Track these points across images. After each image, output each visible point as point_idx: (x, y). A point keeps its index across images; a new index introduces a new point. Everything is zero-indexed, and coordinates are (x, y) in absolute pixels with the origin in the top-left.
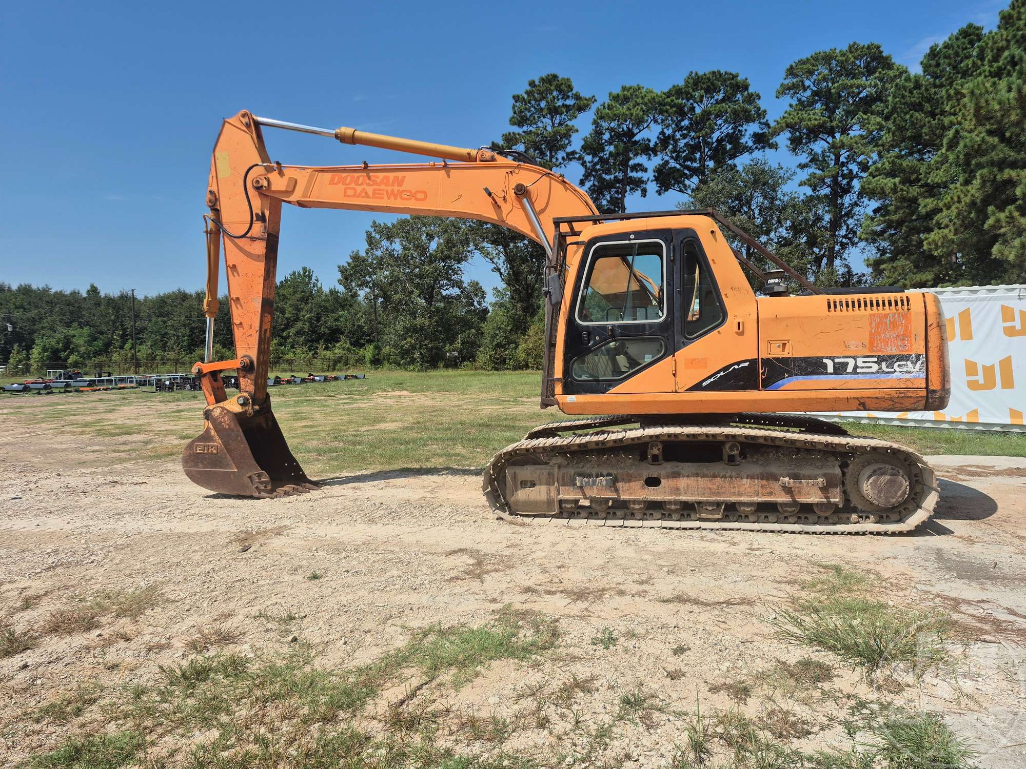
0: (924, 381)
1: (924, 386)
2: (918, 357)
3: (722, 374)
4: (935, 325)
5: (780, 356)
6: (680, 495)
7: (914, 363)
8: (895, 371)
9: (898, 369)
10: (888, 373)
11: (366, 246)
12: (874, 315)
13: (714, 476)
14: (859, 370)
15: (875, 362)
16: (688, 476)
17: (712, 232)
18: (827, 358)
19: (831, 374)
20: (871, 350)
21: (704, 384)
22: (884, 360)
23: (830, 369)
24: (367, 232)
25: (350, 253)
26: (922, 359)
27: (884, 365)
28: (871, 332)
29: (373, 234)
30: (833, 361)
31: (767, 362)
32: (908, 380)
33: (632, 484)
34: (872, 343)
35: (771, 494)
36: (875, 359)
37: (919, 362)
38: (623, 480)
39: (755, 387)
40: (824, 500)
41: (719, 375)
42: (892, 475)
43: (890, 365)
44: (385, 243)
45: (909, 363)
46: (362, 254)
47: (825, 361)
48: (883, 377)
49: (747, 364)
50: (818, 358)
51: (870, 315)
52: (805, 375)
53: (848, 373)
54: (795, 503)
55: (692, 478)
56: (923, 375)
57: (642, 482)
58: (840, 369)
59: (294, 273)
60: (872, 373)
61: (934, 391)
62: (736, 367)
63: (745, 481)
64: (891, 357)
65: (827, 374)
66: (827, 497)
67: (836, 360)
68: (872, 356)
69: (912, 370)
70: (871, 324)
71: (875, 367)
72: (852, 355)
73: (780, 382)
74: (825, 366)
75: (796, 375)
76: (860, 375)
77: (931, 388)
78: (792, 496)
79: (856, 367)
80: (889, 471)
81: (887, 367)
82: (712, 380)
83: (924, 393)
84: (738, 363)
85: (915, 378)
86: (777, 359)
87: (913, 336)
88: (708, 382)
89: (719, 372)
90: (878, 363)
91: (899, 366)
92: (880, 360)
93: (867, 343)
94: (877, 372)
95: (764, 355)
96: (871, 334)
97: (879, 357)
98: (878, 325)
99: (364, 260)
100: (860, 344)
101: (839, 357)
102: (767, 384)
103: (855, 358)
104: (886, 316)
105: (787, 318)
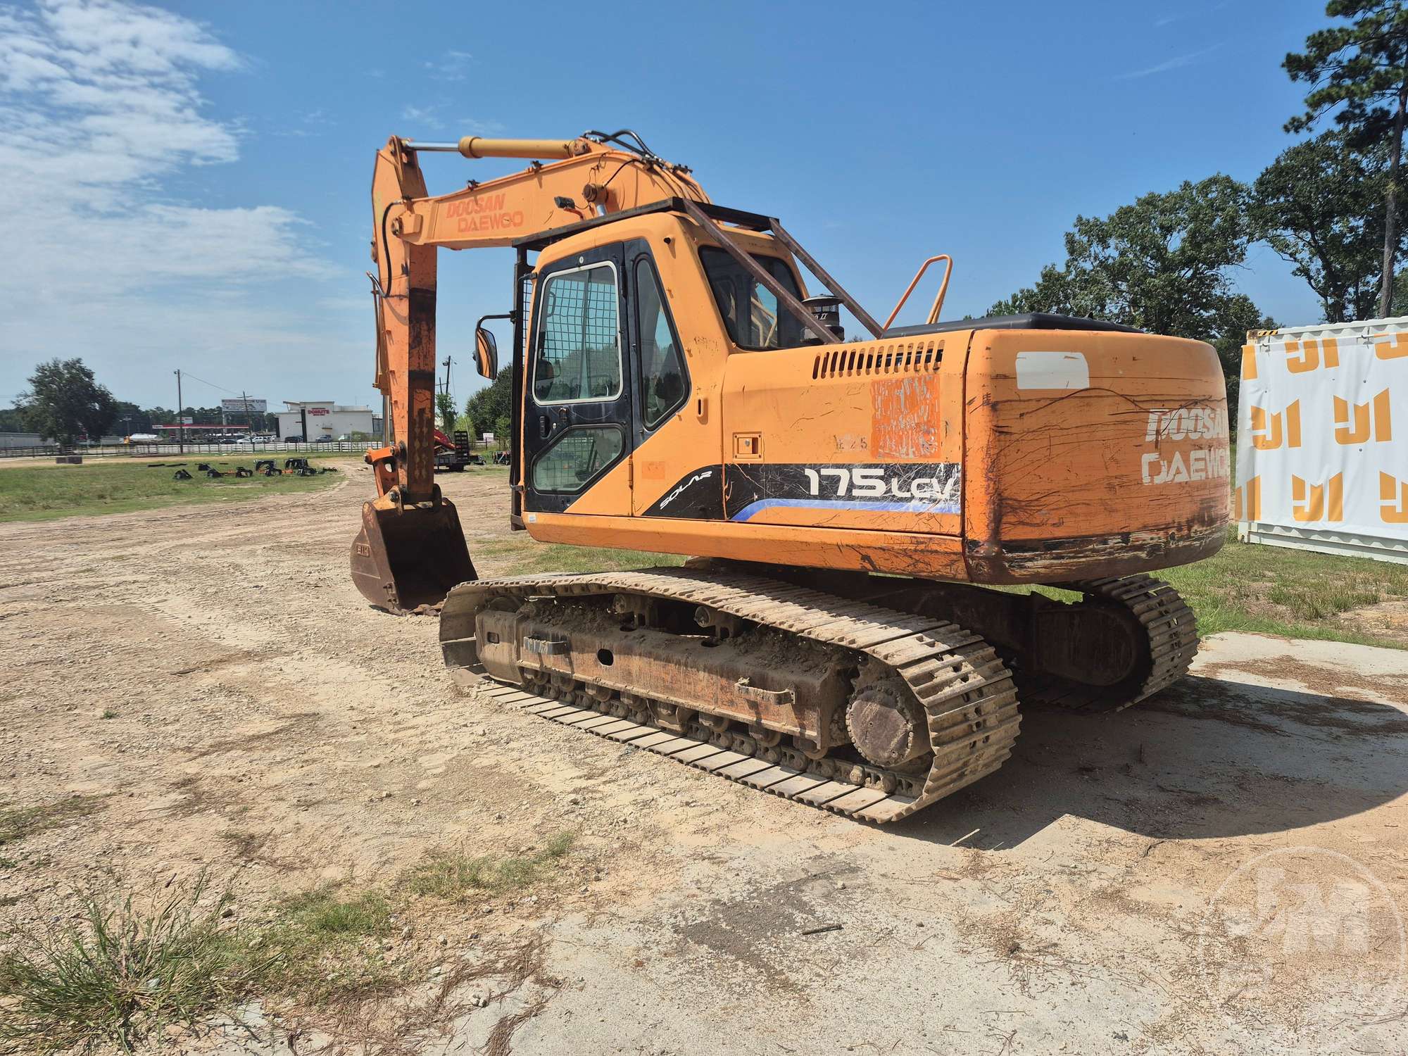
0: (959, 520)
1: (957, 531)
2: (949, 468)
3: (681, 489)
4: (979, 401)
5: (749, 462)
6: (631, 682)
7: (943, 483)
8: (913, 497)
9: (917, 494)
10: (901, 499)
11: (1067, 257)
12: (878, 383)
13: (668, 661)
14: (856, 492)
15: (881, 478)
16: (640, 655)
17: (667, 241)
18: (812, 467)
19: (815, 497)
20: (875, 453)
21: (663, 505)
22: (896, 474)
23: (814, 490)
24: (1067, 234)
25: (1041, 269)
26: (957, 475)
27: (895, 482)
28: (874, 417)
29: (1077, 237)
30: (818, 472)
31: (732, 470)
32: (932, 516)
33: (586, 656)
34: (876, 443)
35: (731, 703)
36: (881, 472)
37: (951, 481)
38: (577, 649)
39: (720, 517)
40: (797, 730)
41: (678, 491)
42: (883, 704)
43: (905, 486)
44: (1096, 248)
45: (934, 481)
46: (1061, 269)
47: (808, 472)
48: (893, 508)
49: (708, 474)
50: (797, 466)
51: (873, 383)
52: (781, 497)
53: (839, 498)
54: (758, 726)
55: (645, 659)
56: (956, 509)
57: (595, 655)
58: (829, 488)
59: (1000, 303)
60: (876, 499)
61: (975, 544)
62: (697, 478)
63: (701, 674)
64: (907, 468)
65: (809, 497)
66: (803, 727)
67: (824, 472)
68: (876, 466)
69: (939, 496)
70: (874, 400)
71: (881, 487)
72: (847, 462)
73: (748, 508)
74: (806, 482)
75: (768, 496)
76: (857, 502)
77: (970, 536)
78: (758, 714)
79: (851, 486)
80: (880, 696)
81: (900, 488)
82: (670, 499)
83: (958, 547)
84: (698, 472)
85: (945, 513)
86: (744, 466)
87: (942, 424)
88: (666, 502)
89: (676, 487)
90: (886, 479)
91: (919, 486)
92: (891, 472)
93: (868, 440)
94: (883, 498)
95: (729, 460)
96: (875, 422)
97: (887, 467)
98: (886, 403)
99: (1060, 277)
100: (858, 441)
101: (827, 466)
102: (732, 511)
103: (849, 467)
104: (899, 384)
105: (760, 391)
